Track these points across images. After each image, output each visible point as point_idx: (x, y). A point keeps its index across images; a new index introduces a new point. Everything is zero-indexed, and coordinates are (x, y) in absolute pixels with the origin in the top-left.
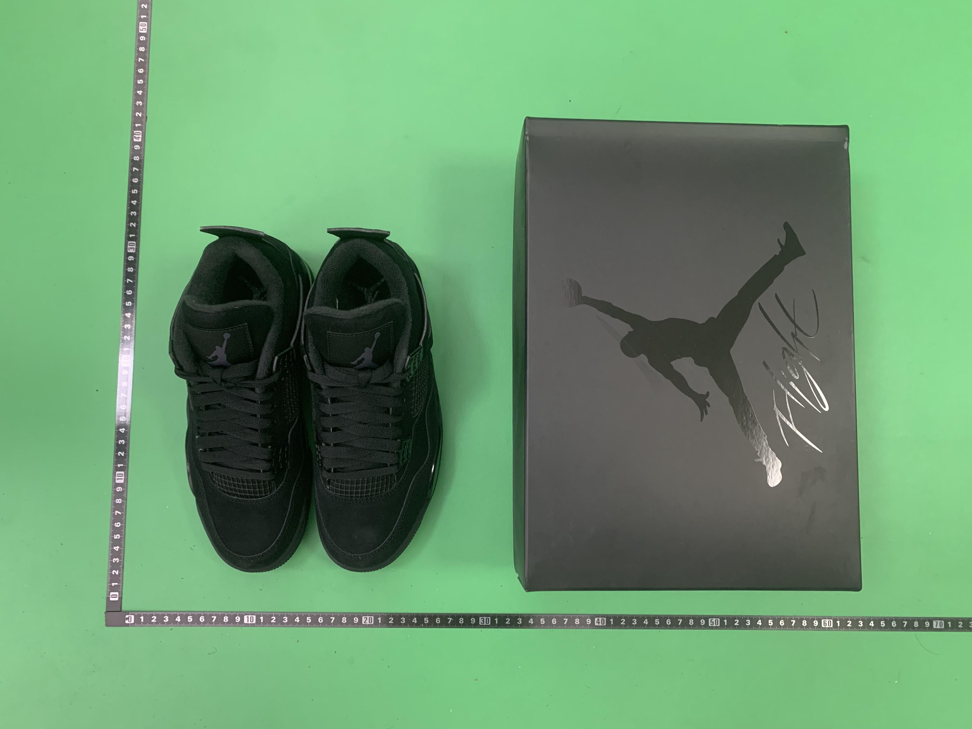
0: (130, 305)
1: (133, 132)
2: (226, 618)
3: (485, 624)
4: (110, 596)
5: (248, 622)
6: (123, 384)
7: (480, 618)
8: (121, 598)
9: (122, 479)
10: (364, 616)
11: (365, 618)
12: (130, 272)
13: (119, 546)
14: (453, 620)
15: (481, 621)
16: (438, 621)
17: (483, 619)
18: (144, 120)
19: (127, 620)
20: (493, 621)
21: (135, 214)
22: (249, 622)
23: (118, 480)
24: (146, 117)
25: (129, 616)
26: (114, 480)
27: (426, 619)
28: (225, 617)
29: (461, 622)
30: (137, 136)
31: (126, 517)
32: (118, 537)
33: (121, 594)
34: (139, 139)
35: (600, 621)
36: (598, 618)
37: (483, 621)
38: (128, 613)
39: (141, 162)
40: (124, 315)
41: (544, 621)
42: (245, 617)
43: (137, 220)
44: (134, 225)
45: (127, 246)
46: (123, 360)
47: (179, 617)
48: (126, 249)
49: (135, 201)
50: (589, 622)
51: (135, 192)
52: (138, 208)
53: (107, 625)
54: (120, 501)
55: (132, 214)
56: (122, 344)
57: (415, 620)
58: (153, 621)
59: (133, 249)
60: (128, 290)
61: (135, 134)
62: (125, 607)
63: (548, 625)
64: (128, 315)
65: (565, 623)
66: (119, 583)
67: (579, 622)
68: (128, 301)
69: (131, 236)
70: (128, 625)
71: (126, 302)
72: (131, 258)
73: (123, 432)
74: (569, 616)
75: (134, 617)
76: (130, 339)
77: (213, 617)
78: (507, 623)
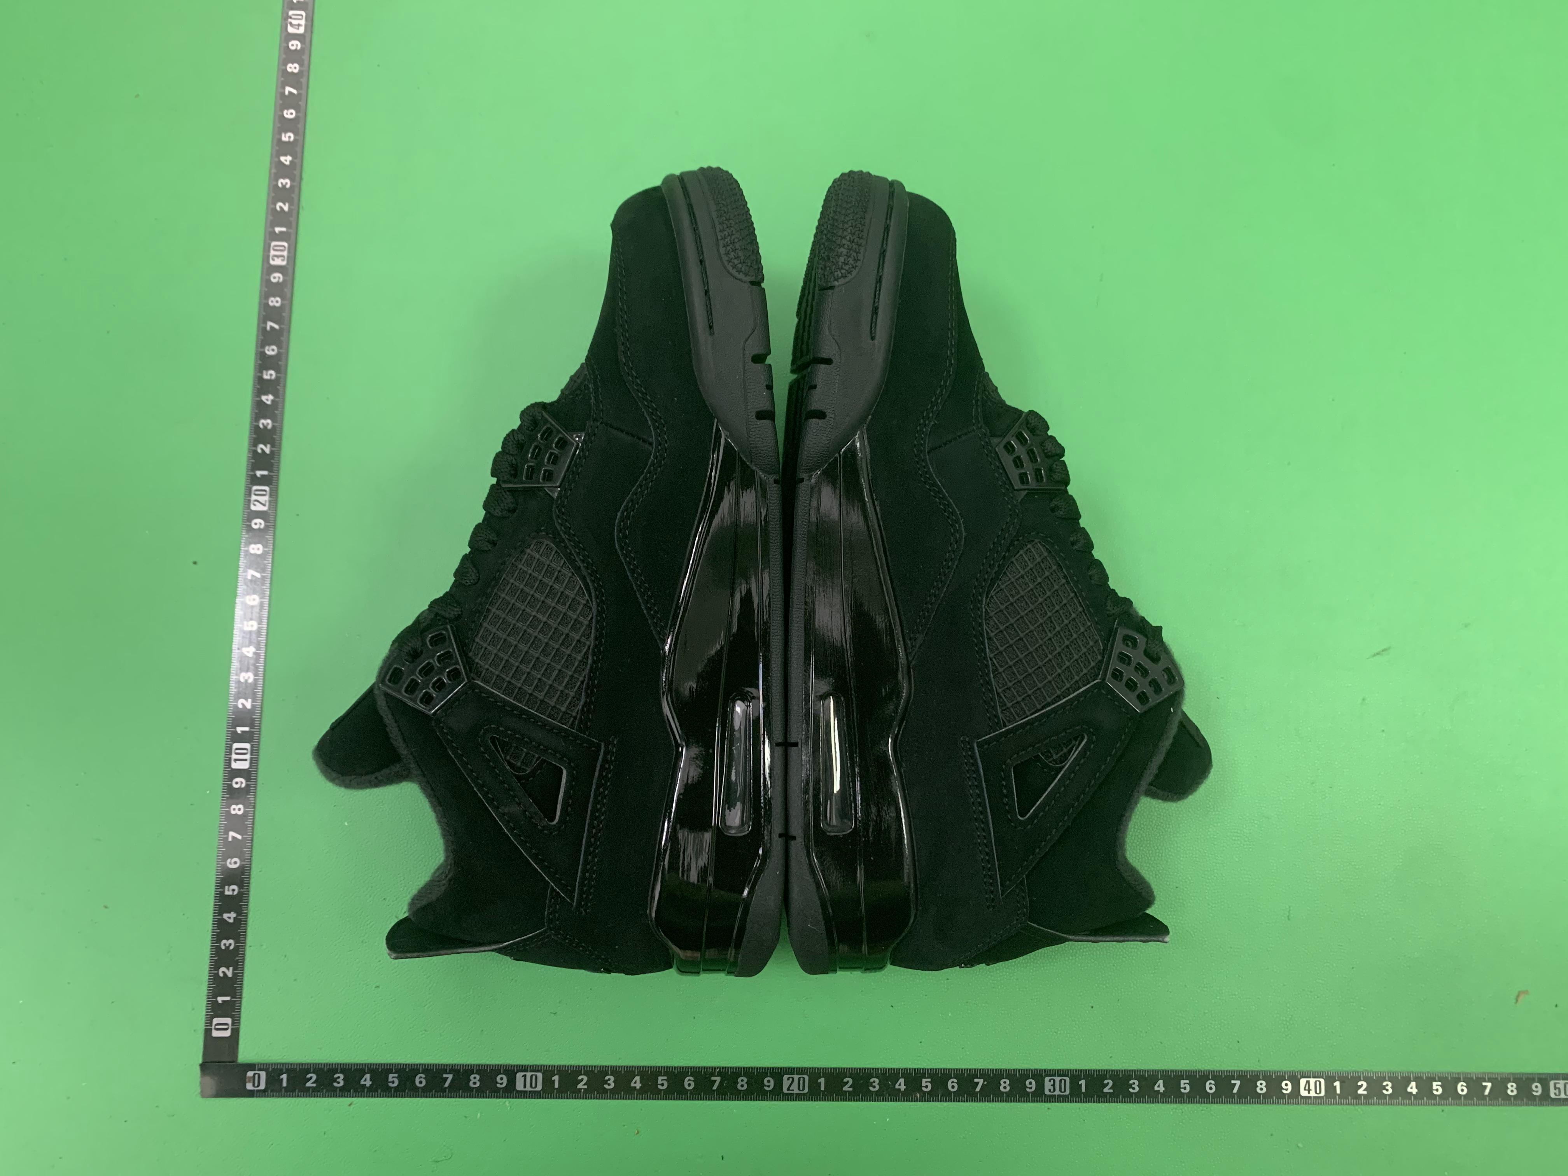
0: (273, 377)
1: (288, 14)
2: (475, 1078)
3: (1057, 1092)
4: (213, 1027)
5: (525, 1086)
6: (253, 549)
7: (1047, 1079)
8: (236, 1032)
9: (246, 760)
10: (787, 1074)
11: (788, 1079)
12: (274, 307)
13: (235, 912)
14: (985, 1083)
15: (1048, 1085)
16: (953, 1087)
17: (1052, 1081)
19: (249, 1082)
20: (1075, 1087)
21: (286, 183)
22: (528, 1088)
23: (238, 762)
25: (255, 1074)
26: (228, 762)
27: (926, 1082)
28: (472, 1077)
29: (1005, 1088)
30: (295, 22)
31: (252, 846)
32: (234, 890)
33: (236, 1021)
34: (300, 28)
35: (1312, 1087)
36: (1308, 1079)
37: (1054, 1085)
38: (251, 1067)
39: (303, 80)
40: (258, 399)
41: (1188, 1087)
42: (519, 1075)
43: (291, 195)
44: (286, 208)
45: (269, 251)
46: (254, 497)
47: (368, 1076)
48: (266, 257)
49: (289, 158)
50: (1287, 1090)
51: (290, 137)
52: (294, 172)
53: (203, 1095)
54: (239, 809)
55: (282, 183)
56: (253, 461)
57: (901, 1085)
58: (309, 1084)
59: (283, 258)
60: (270, 345)
61: (291, 18)
62: (246, 1053)
63: (1198, 1095)
64: (268, 399)
65: (1235, 1091)
66: (233, 996)
67: (1265, 1090)
68: (267, 369)
69: (277, 230)
70: (251, 1094)
71: (264, 372)
72: (277, 277)
73: (250, 655)
74: (1241, 1075)
75: (267, 1075)
76: (271, 451)
77: (445, 1075)
78: (1106, 1090)
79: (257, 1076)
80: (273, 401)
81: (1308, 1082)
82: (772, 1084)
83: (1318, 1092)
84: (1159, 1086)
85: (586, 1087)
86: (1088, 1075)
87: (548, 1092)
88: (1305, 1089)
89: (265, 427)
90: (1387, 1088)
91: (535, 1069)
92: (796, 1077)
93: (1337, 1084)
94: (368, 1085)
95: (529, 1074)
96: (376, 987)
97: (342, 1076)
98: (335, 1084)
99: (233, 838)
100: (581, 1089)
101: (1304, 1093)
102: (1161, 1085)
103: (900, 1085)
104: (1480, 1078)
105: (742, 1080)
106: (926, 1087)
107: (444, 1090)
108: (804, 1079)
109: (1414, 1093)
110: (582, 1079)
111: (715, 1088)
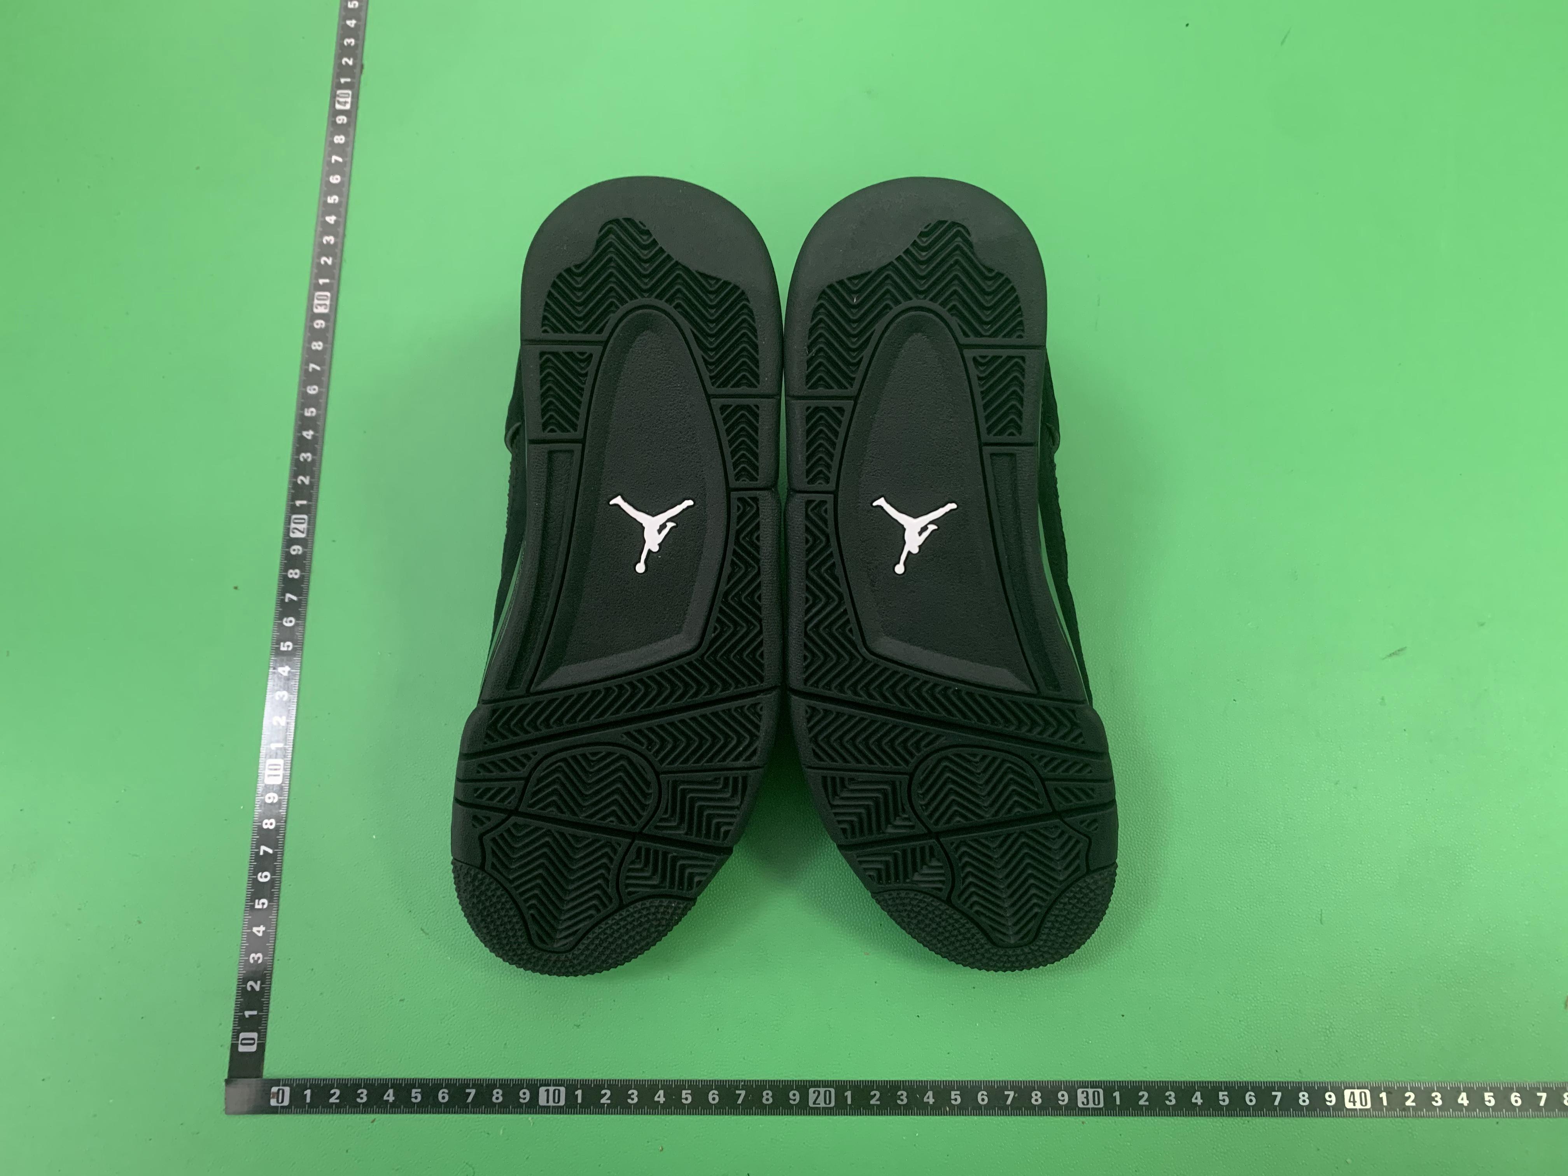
0: (314, 414)
1: (336, 93)
2: (498, 1093)
3: (1091, 1105)
4: (240, 1042)
5: (548, 1102)
6: (291, 574)
7: (1080, 1091)
8: (261, 1047)
9: (278, 777)
10: (812, 1087)
11: (814, 1092)
12: (317, 350)
13: (264, 926)
14: (1016, 1095)
15: (1081, 1098)
16: (983, 1100)
17: (1085, 1093)
18: (357, 70)
19: (273, 1097)
20: (1109, 1098)
21: (331, 240)
22: (551, 1103)
23: (271, 779)
24: (362, 67)
25: (279, 1090)
26: (261, 777)
27: (955, 1095)
28: (495, 1091)
29: (1036, 1100)
30: (341, 100)
31: (282, 861)
32: (263, 904)
33: (262, 1036)
34: (347, 105)
35: (1357, 1098)
36: (1352, 1090)
37: (1087, 1098)
38: (276, 1082)
39: (349, 150)
40: (300, 434)
41: (1227, 1099)
42: (542, 1090)
43: (335, 251)
44: (330, 262)
45: (313, 300)
46: (293, 525)
47: (391, 1091)
48: (310, 307)
49: (334, 218)
50: (1331, 1102)
51: (335, 200)
52: (338, 230)
53: (228, 1111)
54: (271, 824)
55: (326, 240)
56: (293, 491)
57: (930, 1098)
58: (332, 1100)
59: (325, 306)
60: (311, 385)
61: (338, 96)
62: (271, 1068)
63: (1237, 1108)
64: (308, 434)
65: (1276, 1103)
66: (260, 1010)
67: (1308, 1102)
68: (308, 407)
69: (321, 281)
70: (274, 1111)
71: (306, 410)
72: (319, 324)
73: (286, 674)
74: (1282, 1087)
75: (291, 1091)
76: (310, 482)
77: (468, 1091)
78: (1142, 1102)
79: (281, 1091)
80: (313, 436)
81: (1352, 1093)
82: (798, 1097)
83: (1364, 1104)
84: (1196, 1098)
85: (609, 1102)
86: (1122, 1086)
87: (571, 1107)
88: (1350, 1101)
89: (305, 460)
90: (1436, 1099)
91: (558, 1083)
92: (822, 1090)
93: (1383, 1095)
94: (391, 1101)
95: (551, 1089)
96: (401, 1000)
97: (365, 1092)
98: (359, 1100)
99: (265, 852)
100: (604, 1104)
101: (1349, 1105)
102: (1199, 1097)
103: (928, 1098)
104: (1534, 1088)
105: (767, 1094)
106: (956, 1100)
107: (467, 1106)
108: (830, 1092)
109: (1466, 1105)
110: (606, 1094)
111: (740, 1102)
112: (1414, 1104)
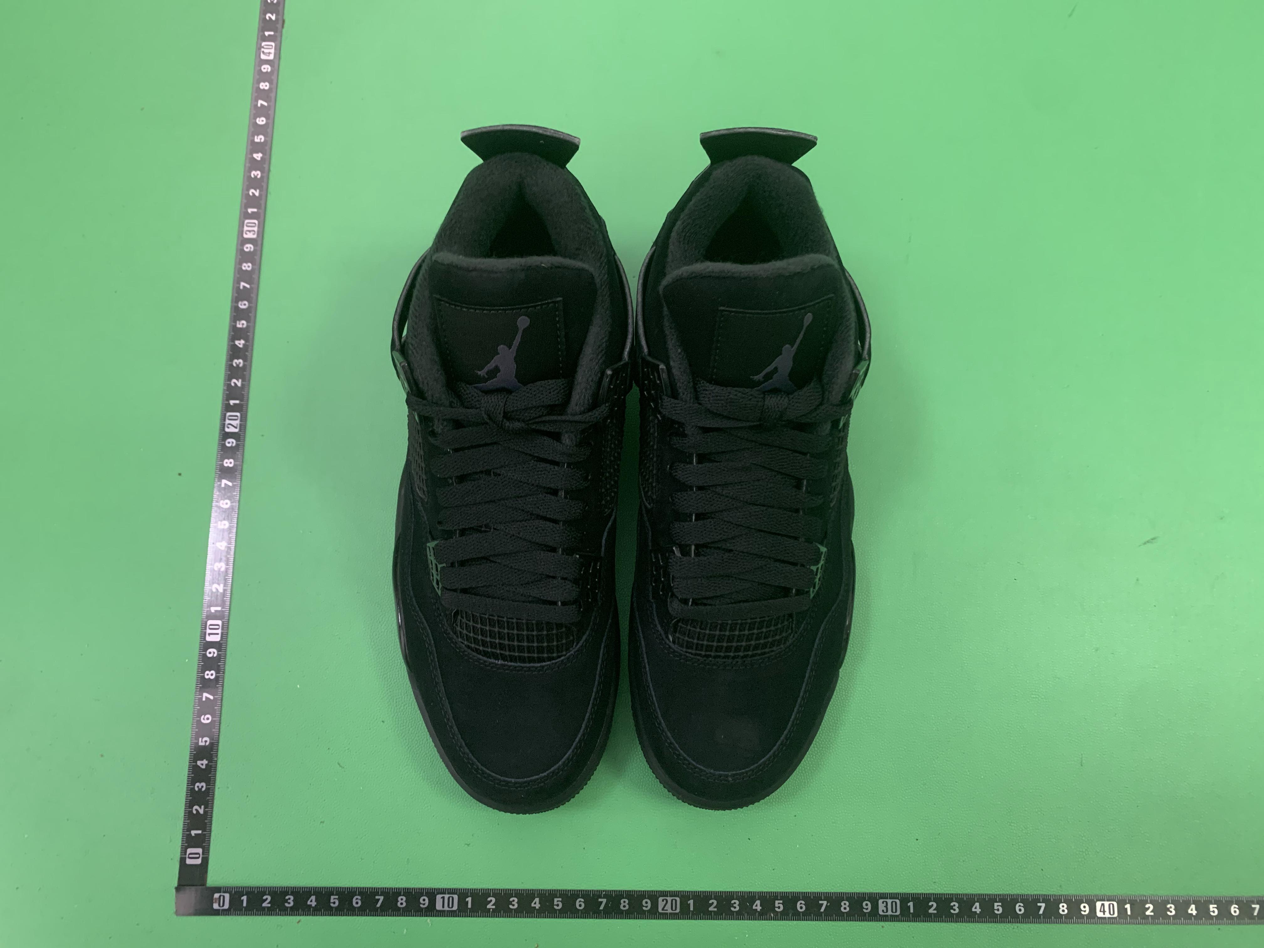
0: (245, 326)
1: (261, 44)
2: (402, 899)
3: (890, 913)
4: (187, 856)
5: (443, 907)
6: (227, 463)
7: (880, 901)
8: (205, 861)
9: (218, 634)
10: (661, 896)
11: (663, 901)
12: (246, 270)
13: (206, 761)
14: (829, 904)
15: (881, 907)
16: (801, 908)
17: (885, 903)
18: (279, 26)
19: (216, 902)
20: (905, 908)
21: (258, 175)
22: (446, 908)
23: (211, 636)
24: (284, 21)
25: (220, 896)
26: (203, 635)
27: (779, 903)
28: (400, 898)
29: (845, 908)
30: (266, 51)
31: (221, 705)
32: (206, 741)
33: (206, 851)
34: (271, 55)
35: (1107, 909)
36: (1103, 902)
37: (886, 907)
38: (218, 889)
39: (273, 95)
40: (233, 343)
41: (1001, 909)
42: (439, 897)
43: (261, 184)
44: (257, 194)
45: (243, 227)
46: (227, 422)
47: (313, 898)
48: (241, 232)
49: (260, 155)
50: (1085, 911)
51: (261, 139)
52: (264, 165)
53: (177, 913)
54: (212, 675)
55: (254, 175)
56: (227, 392)
57: (757, 906)
58: (264, 905)
59: (253, 232)
60: (242, 300)
61: (263, 47)
62: (213, 878)
63: (1009, 916)
64: (240, 343)
65: (1041, 912)
66: (204, 830)
67: (1066, 911)
68: (240, 320)
69: (250, 210)
70: (217, 913)
71: (238, 322)
72: (249, 247)
73: (223, 548)
74: (1046, 899)
75: (230, 897)
76: (242, 385)
77: (377, 897)
78: (931, 911)
79: (222, 897)
80: (244, 345)
81: (1103, 905)
82: (649, 905)
83: (1112, 913)
84: (976, 908)
85: (494, 907)
86: (915, 898)
87: (462, 911)
88: (1100, 911)
89: (238, 365)
90: (1171, 910)
91: (452, 891)
92: (669, 899)
93: (1128, 906)
94: (313, 905)
95: (446, 896)
96: (321, 822)
97: (292, 898)
98: (287, 905)
99: (206, 698)
100: (490, 909)
101: (1100, 914)
102: (978, 907)
103: (756, 906)
104: (1250, 901)
105: (624, 902)
106: (779, 907)
107: (376, 910)
108: (676, 901)
109: (1194, 914)
110: (491, 901)
111: (602, 908)
112: (1152, 914)
